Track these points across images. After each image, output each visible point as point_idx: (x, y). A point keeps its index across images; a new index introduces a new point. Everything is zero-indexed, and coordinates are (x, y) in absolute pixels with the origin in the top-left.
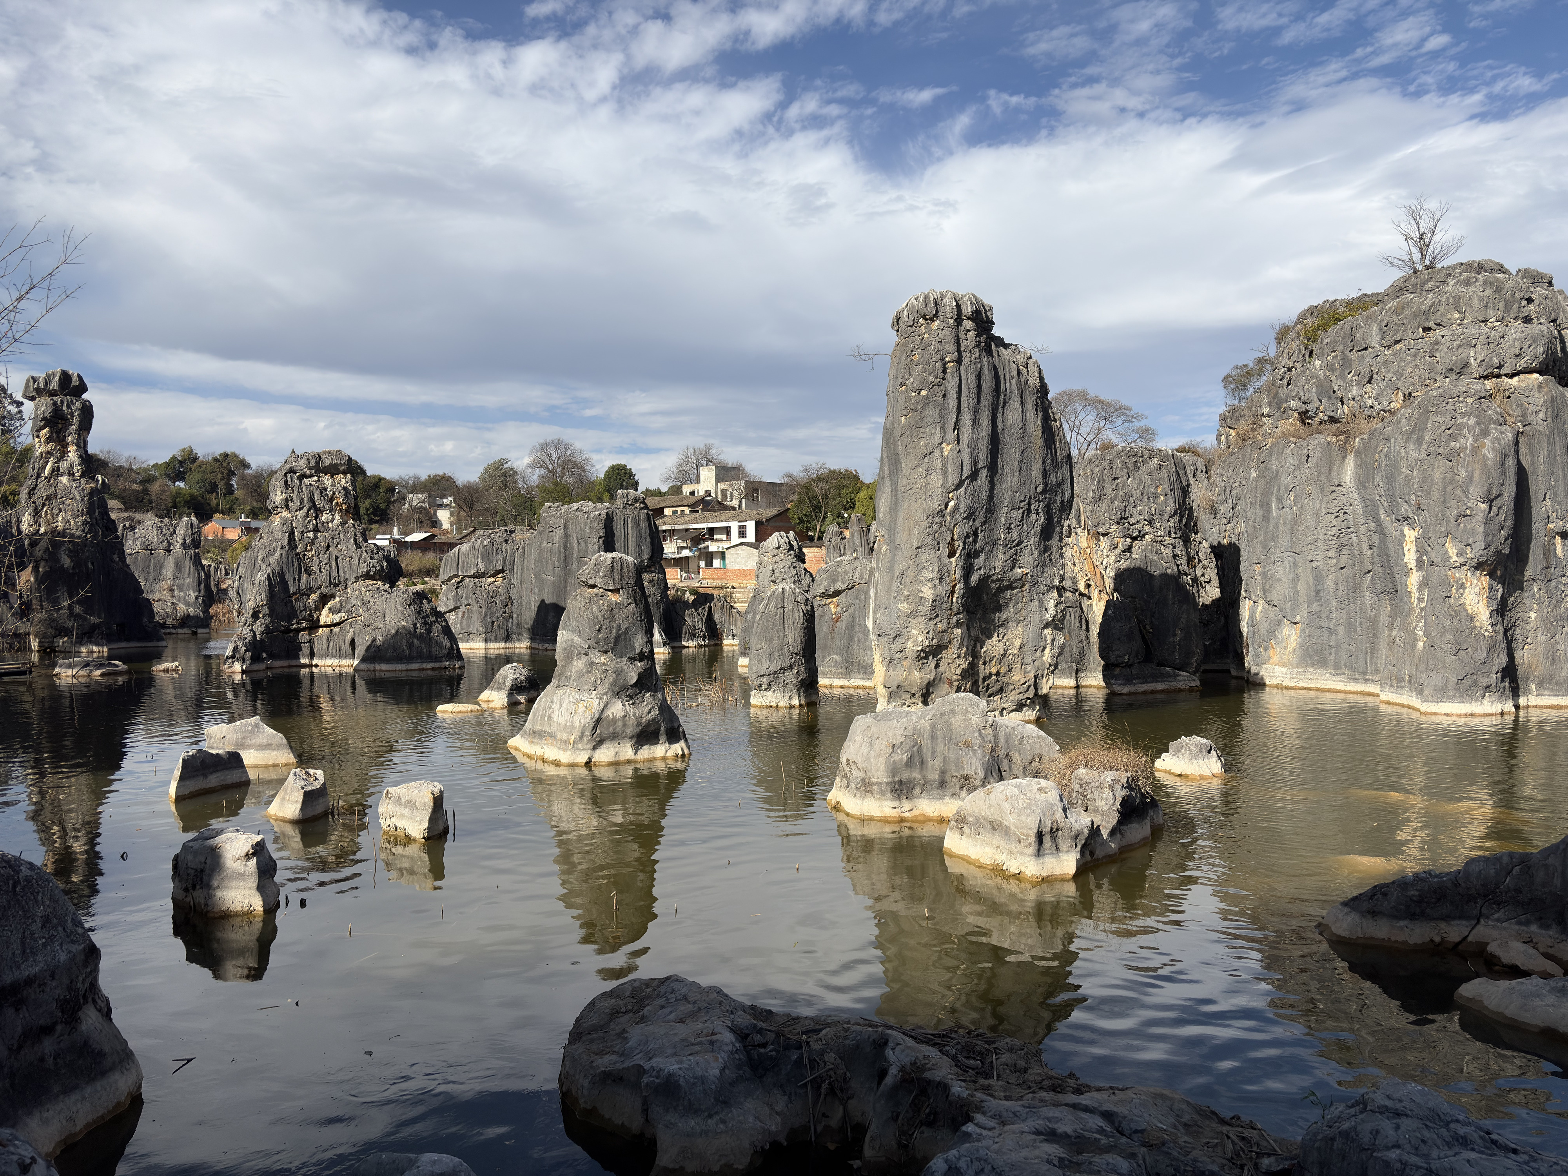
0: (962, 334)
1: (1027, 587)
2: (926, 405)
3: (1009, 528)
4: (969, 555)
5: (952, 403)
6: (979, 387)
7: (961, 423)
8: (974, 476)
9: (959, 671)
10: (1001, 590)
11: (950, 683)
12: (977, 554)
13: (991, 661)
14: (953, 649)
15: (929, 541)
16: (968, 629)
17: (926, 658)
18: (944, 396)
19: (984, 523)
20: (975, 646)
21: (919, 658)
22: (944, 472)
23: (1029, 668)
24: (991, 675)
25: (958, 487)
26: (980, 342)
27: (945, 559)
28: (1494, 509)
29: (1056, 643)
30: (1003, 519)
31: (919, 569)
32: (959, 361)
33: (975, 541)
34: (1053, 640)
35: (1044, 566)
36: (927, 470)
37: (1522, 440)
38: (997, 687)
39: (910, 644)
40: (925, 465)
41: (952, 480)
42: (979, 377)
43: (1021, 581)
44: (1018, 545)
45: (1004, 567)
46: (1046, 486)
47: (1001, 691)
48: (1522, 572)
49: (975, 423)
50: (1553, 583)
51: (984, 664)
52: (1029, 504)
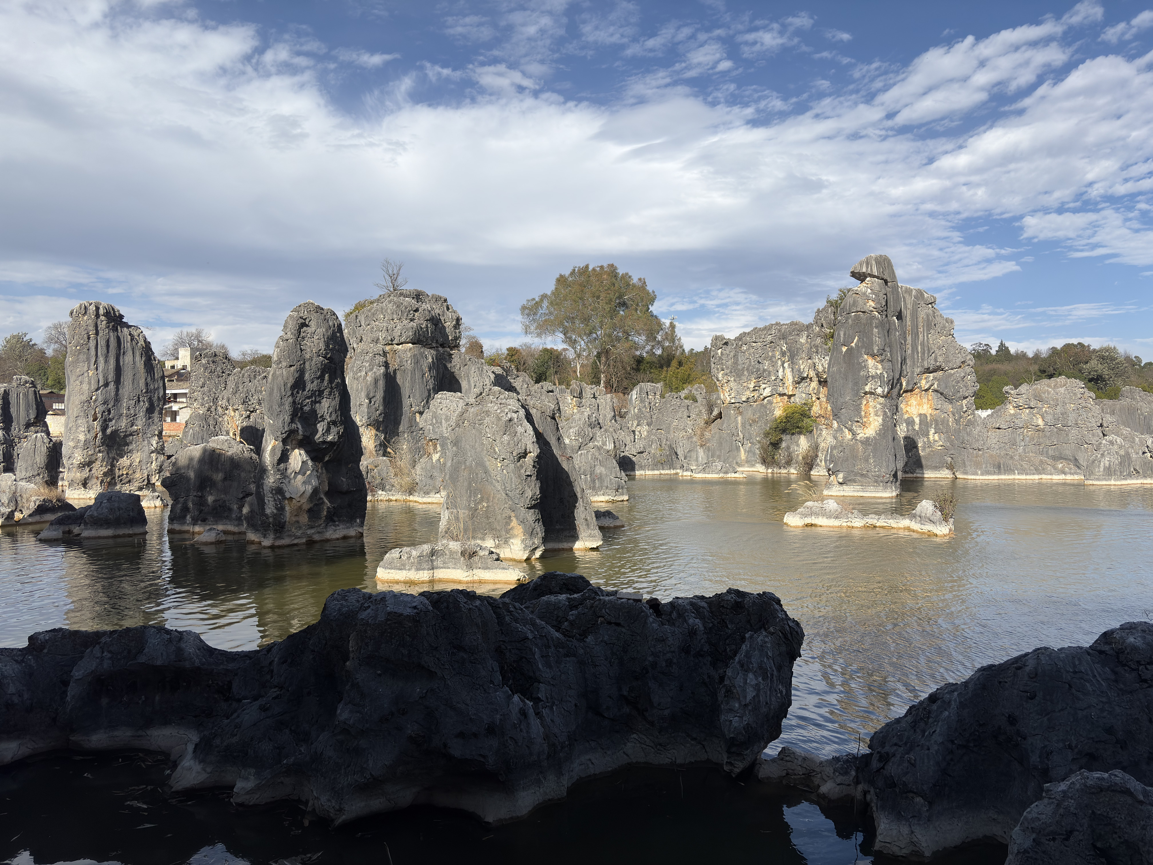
0: (99, 323)
1: (140, 435)
2: (79, 353)
3: (129, 408)
4: (105, 420)
5: (93, 352)
6: (108, 346)
7: (98, 362)
8: (106, 385)
9: (102, 473)
10: (126, 436)
11: (97, 478)
12: (110, 420)
13: (123, 468)
14: (98, 463)
15: (82, 414)
16: (108, 453)
17: (84, 467)
18: (88, 350)
19: (114, 406)
20: (113, 461)
21: (79, 467)
22: (90, 383)
23: (145, 471)
24: (123, 475)
25: (97, 390)
26: (109, 326)
27: (91, 422)
28: (373, 402)
29: (159, 460)
30: (125, 405)
31: (77, 427)
32: (97, 334)
33: (109, 414)
34: (156, 459)
35: (149, 425)
36: (81, 382)
37: (398, 373)
38: (127, 480)
39: (74, 461)
40: (80, 380)
41: (94, 387)
42: (108, 341)
43: (137, 432)
44: (134, 416)
45: (126, 426)
46: (148, 389)
47: (129, 481)
48: (398, 428)
49: (106, 361)
50: (415, 433)
51: (119, 469)
52: (139, 398)
